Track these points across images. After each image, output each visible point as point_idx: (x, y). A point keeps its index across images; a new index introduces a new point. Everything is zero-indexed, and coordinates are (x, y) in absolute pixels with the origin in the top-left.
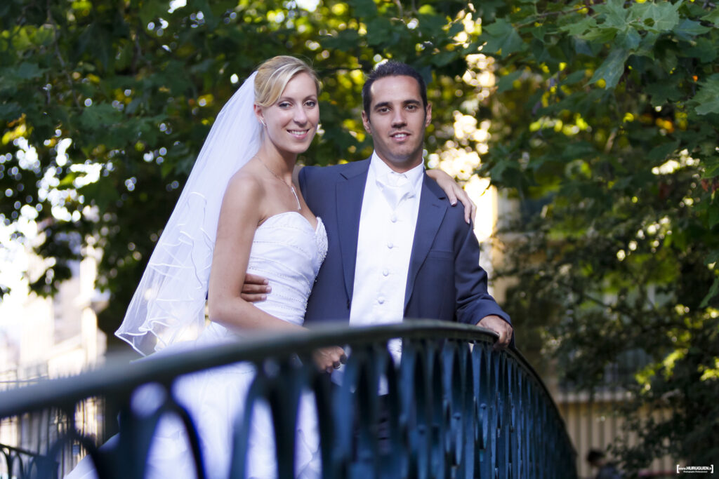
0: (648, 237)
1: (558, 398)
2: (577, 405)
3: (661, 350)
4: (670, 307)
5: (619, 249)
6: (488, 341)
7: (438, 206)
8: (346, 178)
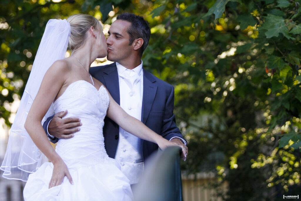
0: (222, 90)
2: (188, 181)
7: (153, 88)
8: (107, 74)
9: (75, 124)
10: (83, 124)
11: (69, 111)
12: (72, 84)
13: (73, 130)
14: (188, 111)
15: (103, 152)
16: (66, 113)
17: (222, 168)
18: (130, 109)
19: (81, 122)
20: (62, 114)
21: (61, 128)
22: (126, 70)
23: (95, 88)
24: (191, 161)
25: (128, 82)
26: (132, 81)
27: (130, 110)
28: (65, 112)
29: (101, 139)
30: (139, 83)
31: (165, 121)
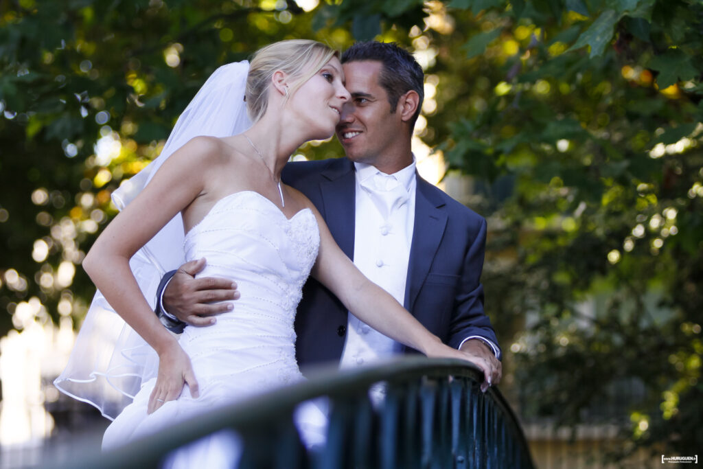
0: (650, 235)
1: (533, 432)
2: (557, 443)
3: (662, 380)
4: (676, 325)
5: (611, 249)
6: (468, 376)
7: (436, 219)
8: (330, 180)
9: (222, 293)
10: (242, 297)
11: (209, 260)
12: (225, 198)
13: (216, 306)
14: (562, 278)
15: (285, 366)
16: (201, 267)
17: (643, 417)
18: (380, 264)
19: (238, 289)
20: (192, 268)
21: (188, 300)
22: (378, 173)
23: (282, 213)
24: (564, 397)
25: (379, 201)
26: (389, 199)
27: (380, 266)
28: (199, 263)
29: (286, 336)
30: (404, 207)
31: (462, 297)
